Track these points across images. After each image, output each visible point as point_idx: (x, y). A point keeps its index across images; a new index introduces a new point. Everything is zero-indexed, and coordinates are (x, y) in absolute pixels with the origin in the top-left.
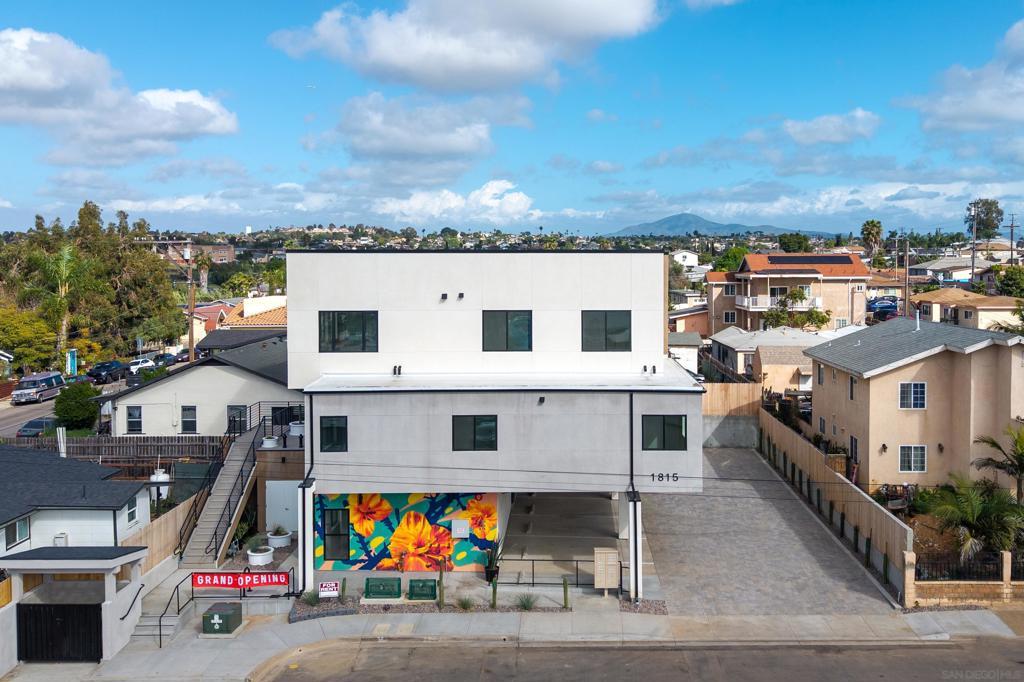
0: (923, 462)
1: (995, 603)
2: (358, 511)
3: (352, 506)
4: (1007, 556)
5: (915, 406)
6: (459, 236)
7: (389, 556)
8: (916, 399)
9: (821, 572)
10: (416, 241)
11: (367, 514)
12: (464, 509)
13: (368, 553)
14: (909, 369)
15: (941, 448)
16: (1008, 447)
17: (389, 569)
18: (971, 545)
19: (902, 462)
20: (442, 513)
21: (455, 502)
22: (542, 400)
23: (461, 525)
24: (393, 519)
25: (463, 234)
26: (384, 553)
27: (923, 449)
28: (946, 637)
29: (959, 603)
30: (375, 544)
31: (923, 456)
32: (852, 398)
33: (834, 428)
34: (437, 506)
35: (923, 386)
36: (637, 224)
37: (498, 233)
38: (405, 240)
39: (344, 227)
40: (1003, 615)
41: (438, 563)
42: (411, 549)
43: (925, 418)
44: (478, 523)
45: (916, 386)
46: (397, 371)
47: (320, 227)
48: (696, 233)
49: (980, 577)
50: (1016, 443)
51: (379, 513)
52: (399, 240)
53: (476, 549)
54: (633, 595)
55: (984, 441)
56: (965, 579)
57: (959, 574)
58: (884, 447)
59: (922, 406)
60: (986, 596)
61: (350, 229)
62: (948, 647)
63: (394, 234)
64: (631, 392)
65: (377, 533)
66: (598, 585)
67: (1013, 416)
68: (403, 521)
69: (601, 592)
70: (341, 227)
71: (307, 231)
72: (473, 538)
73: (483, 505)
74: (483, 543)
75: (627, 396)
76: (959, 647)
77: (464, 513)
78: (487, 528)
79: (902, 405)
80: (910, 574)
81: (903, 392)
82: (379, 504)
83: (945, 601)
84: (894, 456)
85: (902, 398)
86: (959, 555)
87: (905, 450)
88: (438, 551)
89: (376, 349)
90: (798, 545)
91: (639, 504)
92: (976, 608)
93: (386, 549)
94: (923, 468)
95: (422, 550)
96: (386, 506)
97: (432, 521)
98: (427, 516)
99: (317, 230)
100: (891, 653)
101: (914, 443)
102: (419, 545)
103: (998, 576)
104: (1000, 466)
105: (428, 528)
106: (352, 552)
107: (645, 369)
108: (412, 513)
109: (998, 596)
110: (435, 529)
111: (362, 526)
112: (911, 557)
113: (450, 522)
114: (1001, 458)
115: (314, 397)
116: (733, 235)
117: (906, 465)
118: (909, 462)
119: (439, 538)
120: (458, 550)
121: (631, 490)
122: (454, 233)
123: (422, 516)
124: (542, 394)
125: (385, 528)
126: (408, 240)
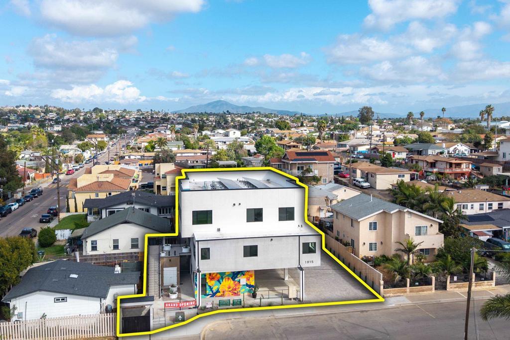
0: (376, 248)
1: (405, 294)
2: (209, 278)
3: (207, 277)
4: (408, 280)
5: (374, 229)
6: (104, 112)
7: (219, 292)
8: (374, 227)
9: (352, 288)
10: (81, 115)
11: (212, 279)
12: (244, 275)
13: (212, 292)
14: (372, 218)
15: (382, 243)
16: (405, 245)
17: (220, 296)
18: (398, 277)
19: (370, 248)
20: (237, 277)
21: (241, 273)
22: (272, 240)
23: (243, 280)
24: (221, 280)
25: (106, 111)
26: (218, 291)
27: (376, 243)
28: (394, 305)
29: (395, 295)
30: (215, 289)
31: (376, 246)
32: (352, 226)
33: (344, 235)
34: (235, 275)
35: (376, 223)
36: (196, 105)
37: (125, 111)
38: (75, 115)
39: (38, 106)
40: (407, 297)
41: (235, 293)
42: (227, 289)
43: (377, 233)
44: (248, 279)
45: (374, 223)
46: (219, 230)
47: (23, 106)
48: (228, 111)
49: (400, 287)
50: (408, 244)
51: (216, 278)
52: (71, 115)
53: (248, 288)
54: (301, 300)
55: (398, 242)
56: (397, 288)
57: (395, 286)
58: (364, 243)
59: (376, 229)
60: (402, 292)
61: (41, 107)
62: (395, 308)
63: (68, 112)
64: (299, 236)
65: (215, 285)
66: (290, 297)
67: (405, 233)
68: (224, 280)
69: (291, 299)
70: (36, 106)
71: (16, 109)
72: (247, 285)
73: (250, 273)
74: (250, 286)
75: (298, 237)
76: (398, 308)
77: (244, 276)
78: (251, 281)
79: (370, 229)
80: (382, 287)
81: (370, 225)
82: (216, 276)
83: (391, 295)
84: (367, 246)
85: (370, 227)
86: (394, 280)
87: (371, 244)
88: (235, 290)
89: (211, 223)
90: (342, 279)
91: (304, 271)
92: (400, 296)
93: (218, 290)
94: (376, 250)
95: (230, 290)
96: (218, 276)
97: (234, 280)
98: (232, 278)
99: (21, 108)
100: (381, 311)
101: (374, 242)
102: (229, 288)
103: (406, 287)
104: (403, 251)
105: (232, 282)
106: (207, 292)
107: (299, 226)
108: (227, 277)
109: (406, 292)
110: (235, 282)
111: (210, 283)
112: (382, 282)
113: (240, 280)
114: (403, 248)
115: (199, 242)
116: (246, 113)
117: (371, 249)
118: (372, 248)
119: (236, 285)
120: (242, 289)
121: (299, 266)
122: (101, 111)
123: (230, 278)
124: (271, 238)
125: (218, 283)
126: (76, 115)
